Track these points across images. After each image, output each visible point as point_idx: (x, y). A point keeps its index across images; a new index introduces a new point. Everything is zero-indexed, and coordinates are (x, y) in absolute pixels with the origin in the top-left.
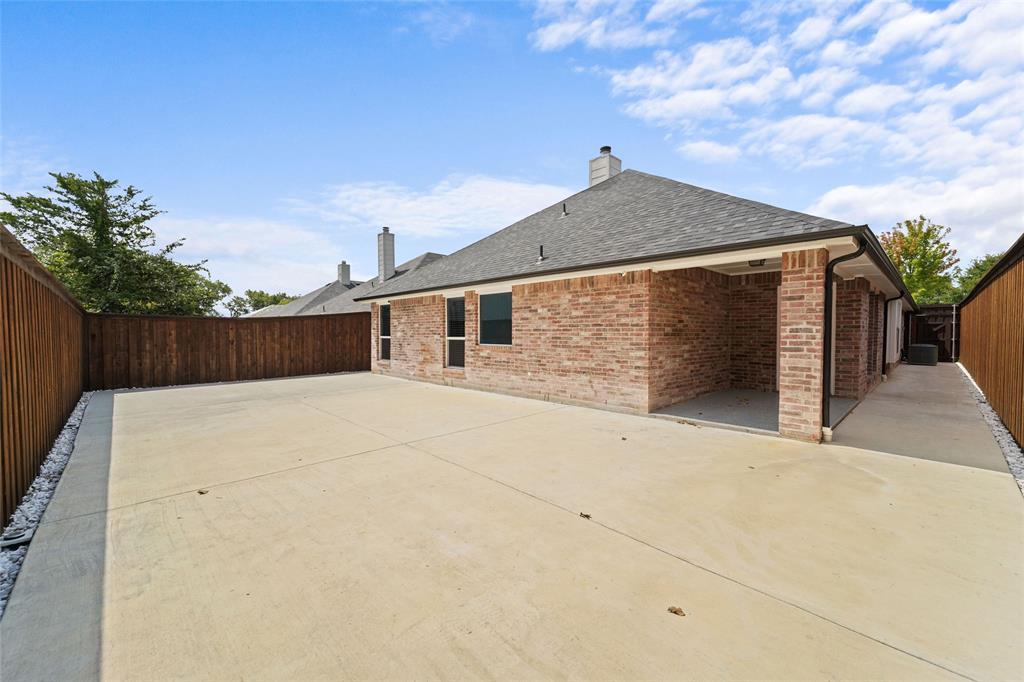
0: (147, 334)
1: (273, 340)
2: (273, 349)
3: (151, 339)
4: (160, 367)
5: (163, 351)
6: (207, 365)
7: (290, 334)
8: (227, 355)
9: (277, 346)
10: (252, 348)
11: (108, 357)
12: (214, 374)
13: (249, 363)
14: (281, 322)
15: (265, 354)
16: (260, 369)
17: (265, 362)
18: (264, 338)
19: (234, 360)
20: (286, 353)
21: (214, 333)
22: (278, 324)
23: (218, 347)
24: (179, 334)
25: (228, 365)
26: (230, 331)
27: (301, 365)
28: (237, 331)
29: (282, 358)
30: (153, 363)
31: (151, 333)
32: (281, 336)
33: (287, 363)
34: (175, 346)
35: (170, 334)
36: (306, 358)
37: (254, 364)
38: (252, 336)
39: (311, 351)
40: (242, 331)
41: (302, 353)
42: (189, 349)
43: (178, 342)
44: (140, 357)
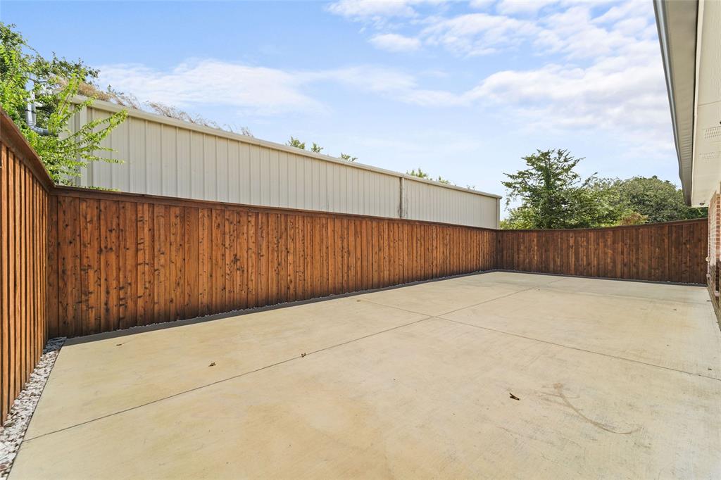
0: (522, 240)
1: (605, 246)
2: (606, 253)
3: (524, 243)
4: (527, 260)
5: (529, 251)
6: (555, 262)
7: (623, 241)
8: (568, 256)
9: (610, 252)
10: (587, 252)
11: (505, 252)
12: (559, 268)
13: (585, 263)
14: (613, 231)
15: (598, 258)
16: (594, 270)
17: (598, 264)
18: (598, 244)
19: (572, 260)
20: (619, 259)
21: (559, 240)
22: (611, 233)
23: (562, 250)
24: (538, 241)
25: (568, 263)
26: (571, 239)
27: (634, 270)
28: (575, 238)
29: (614, 262)
30: (524, 257)
31: (524, 241)
32: (614, 242)
33: (619, 266)
34: (536, 248)
35: (533, 241)
36: (641, 264)
37: (589, 264)
38: (588, 243)
39: (647, 258)
40: (580, 239)
41: (637, 259)
42: (544, 250)
43: (537, 246)
44: (518, 254)
